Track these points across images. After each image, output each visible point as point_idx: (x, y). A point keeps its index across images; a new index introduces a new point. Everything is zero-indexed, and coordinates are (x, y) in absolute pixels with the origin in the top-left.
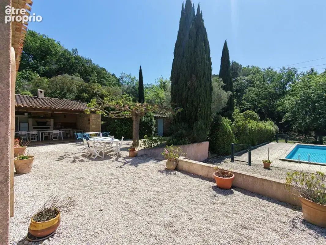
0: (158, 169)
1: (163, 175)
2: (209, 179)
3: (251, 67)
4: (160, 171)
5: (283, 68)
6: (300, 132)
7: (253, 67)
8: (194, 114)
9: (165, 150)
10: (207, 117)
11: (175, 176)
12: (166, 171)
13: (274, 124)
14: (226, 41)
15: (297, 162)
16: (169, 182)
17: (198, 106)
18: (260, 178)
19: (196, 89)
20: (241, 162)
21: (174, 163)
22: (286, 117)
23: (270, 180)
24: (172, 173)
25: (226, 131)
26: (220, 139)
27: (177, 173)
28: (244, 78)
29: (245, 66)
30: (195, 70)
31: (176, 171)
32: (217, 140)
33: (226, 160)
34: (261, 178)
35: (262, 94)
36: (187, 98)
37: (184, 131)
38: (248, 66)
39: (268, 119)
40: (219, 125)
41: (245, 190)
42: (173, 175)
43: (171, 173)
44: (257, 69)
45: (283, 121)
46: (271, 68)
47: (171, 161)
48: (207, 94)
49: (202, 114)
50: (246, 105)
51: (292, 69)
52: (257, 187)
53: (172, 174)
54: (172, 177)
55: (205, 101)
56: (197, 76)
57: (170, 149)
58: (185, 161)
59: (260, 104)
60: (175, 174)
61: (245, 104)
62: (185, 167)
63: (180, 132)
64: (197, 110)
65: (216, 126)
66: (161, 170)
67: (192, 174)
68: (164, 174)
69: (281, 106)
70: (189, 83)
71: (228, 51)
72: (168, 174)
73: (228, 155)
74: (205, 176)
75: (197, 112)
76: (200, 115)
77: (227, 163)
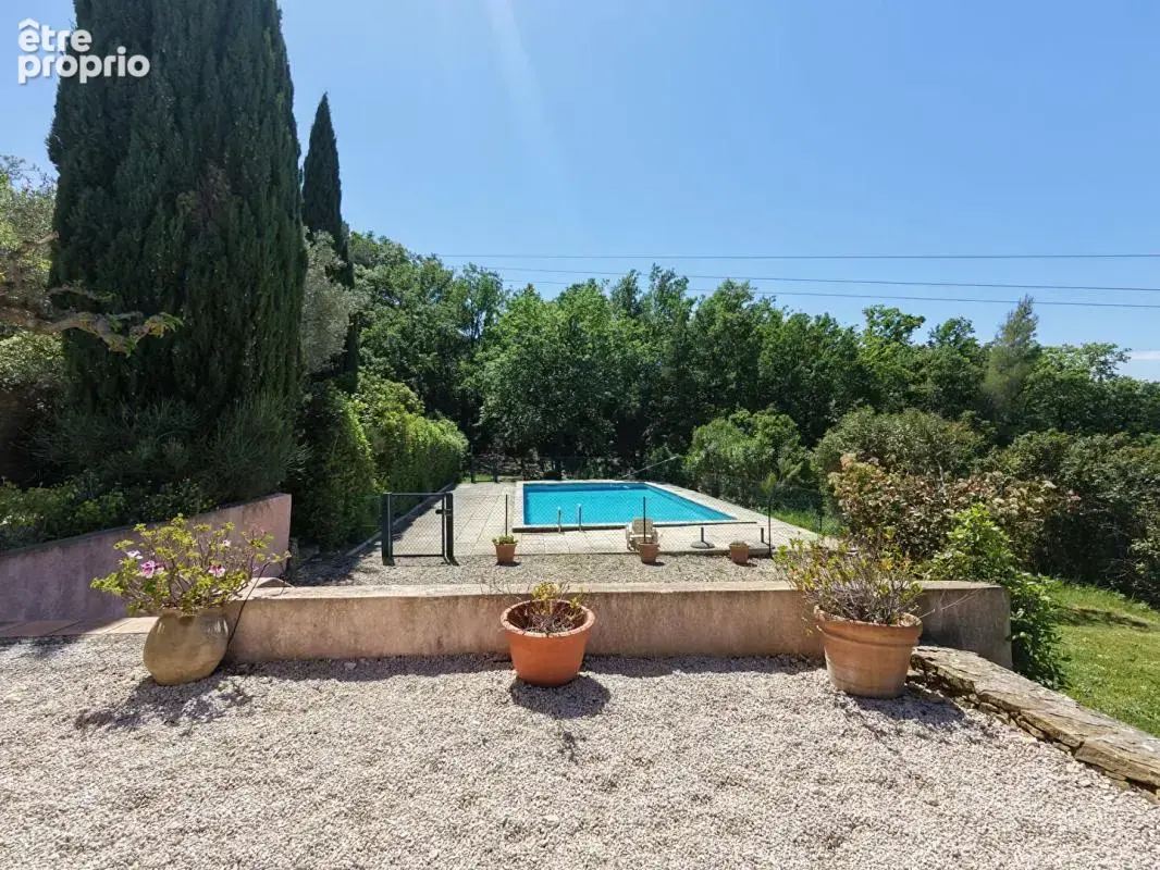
0: (74, 711)
1: (147, 738)
2: (451, 658)
3: (380, 239)
4: (101, 719)
5: (471, 265)
6: (509, 452)
7: (385, 241)
8: (221, 362)
9: (132, 555)
10: (287, 380)
11: (250, 714)
12: (157, 701)
13: (456, 428)
14: (325, 99)
15: (555, 530)
16: (238, 772)
17: (244, 324)
18: (671, 591)
19: (238, 243)
20: (422, 559)
21: (218, 628)
22: (488, 407)
23: (701, 589)
24: (213, 697)
25: (355, 448)
26: (336, 480)
27: (250, 685)
28: (361, 270)
29: (360, 233)
30: (223, 144)
31: (238, 679)
32: (321, 483)
33: (365, 563)
34: (675, 593)
35: (421, 333)
36: (181, 279)
37: (175, 448)
38: (370, 235)
39: (438, 413)
40: (331, 420)
41: (618, 656)
42: (234, 710)
43: (203, 707)
44: (401, 250)
45: (480, 423)
46: (438, 258)
47: (186, 621)
48: (286, 274)
49: (265, 365)
50: (371, 364)
51: (490, 274)
52: (665, 631)
53: (219, 704)
54: (234, 726)
55: (277, 308)
56: (235, 177)
57: (175, 544)
58: (286, 597)
59: (416, 363)
60: (239, 698)
61: (369, 358)
62: (292, 634)
63: (145, 451)
64: (243, 345)
65: (320, 426)
66: (99, 706)
67: (349, 660)
68: (154, 725)
69: (471, 375)
70: (188, 200)
71: (334, 142)
72: (184, 718)
73: (359, 544)
74: (426, 653)
75: (240, 356)
76: (257, 369)
77: (376, 572)
